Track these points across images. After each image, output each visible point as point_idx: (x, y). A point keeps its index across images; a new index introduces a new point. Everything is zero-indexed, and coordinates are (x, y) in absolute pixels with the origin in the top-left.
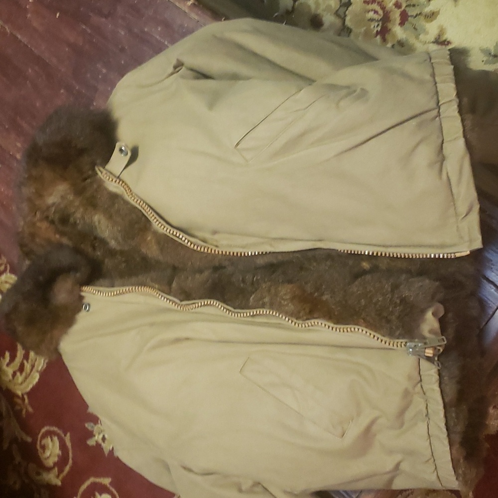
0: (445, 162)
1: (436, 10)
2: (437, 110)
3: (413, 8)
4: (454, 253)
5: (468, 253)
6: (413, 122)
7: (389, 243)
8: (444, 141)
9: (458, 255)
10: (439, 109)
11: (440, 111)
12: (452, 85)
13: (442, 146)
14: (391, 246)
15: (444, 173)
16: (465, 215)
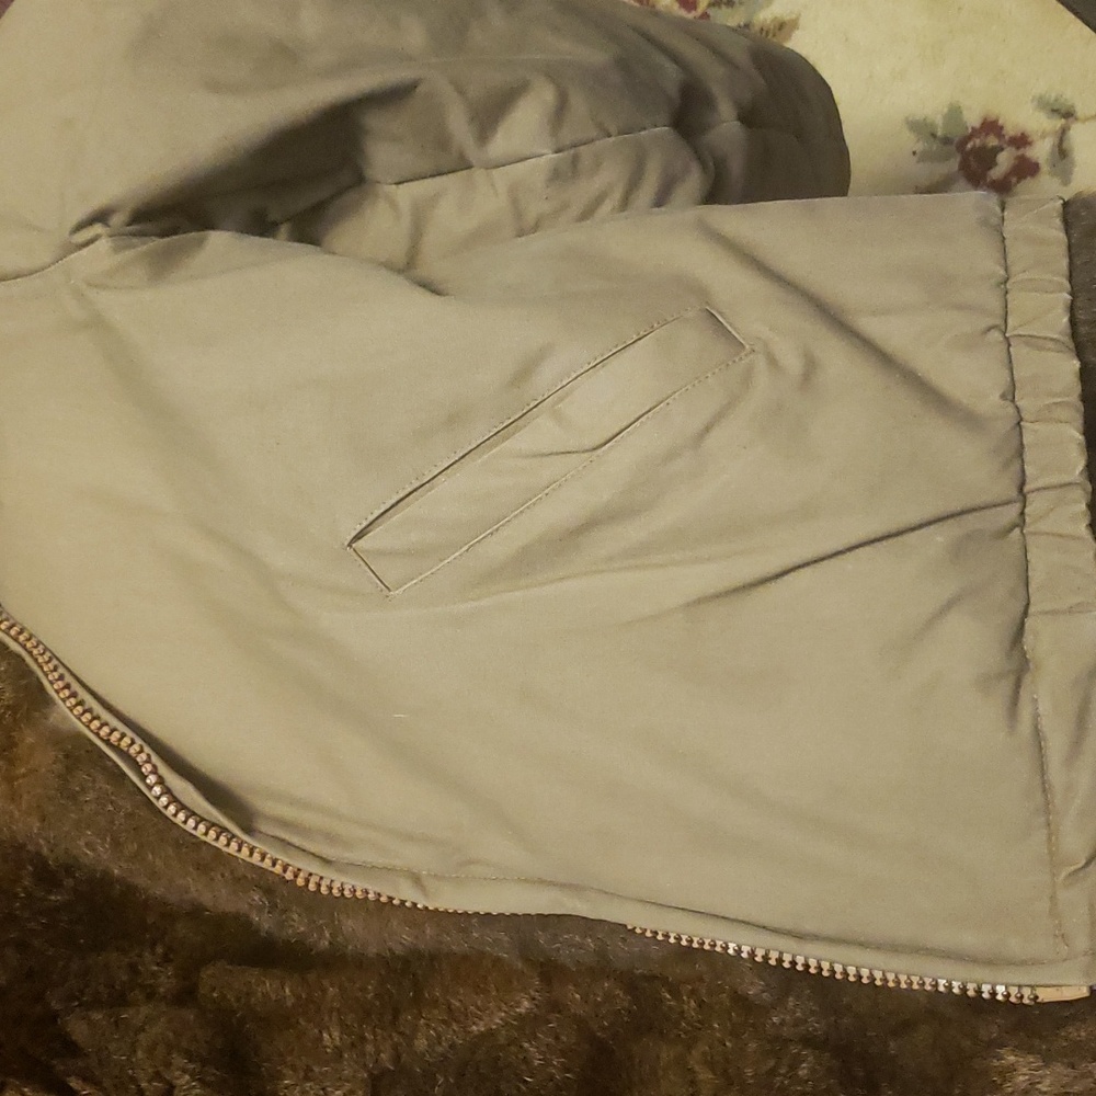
0: (1027, 679)
1: (787, 18)
2: (1016, 508)
3: (729, 10)
4: (1032, 987)
5: (1084, 992)
6: (940, 537)
7: (809, 926)
8: (1032, 610)
9: (1046, 995)
10: (1024, 507)
11: (1027, 510)
12: (1074, 435)
13: (1022, 624)
14: (815, 938)
15: (1025, 713)
16: (1083, 862)
